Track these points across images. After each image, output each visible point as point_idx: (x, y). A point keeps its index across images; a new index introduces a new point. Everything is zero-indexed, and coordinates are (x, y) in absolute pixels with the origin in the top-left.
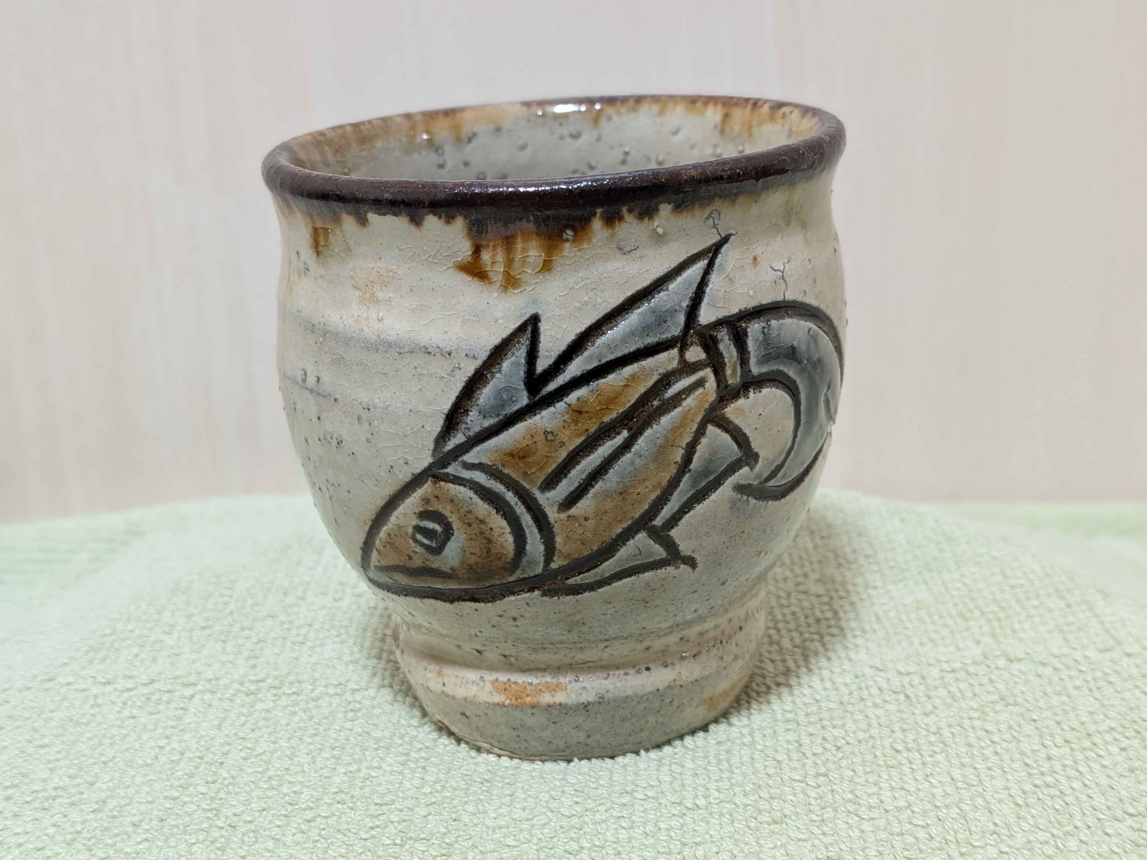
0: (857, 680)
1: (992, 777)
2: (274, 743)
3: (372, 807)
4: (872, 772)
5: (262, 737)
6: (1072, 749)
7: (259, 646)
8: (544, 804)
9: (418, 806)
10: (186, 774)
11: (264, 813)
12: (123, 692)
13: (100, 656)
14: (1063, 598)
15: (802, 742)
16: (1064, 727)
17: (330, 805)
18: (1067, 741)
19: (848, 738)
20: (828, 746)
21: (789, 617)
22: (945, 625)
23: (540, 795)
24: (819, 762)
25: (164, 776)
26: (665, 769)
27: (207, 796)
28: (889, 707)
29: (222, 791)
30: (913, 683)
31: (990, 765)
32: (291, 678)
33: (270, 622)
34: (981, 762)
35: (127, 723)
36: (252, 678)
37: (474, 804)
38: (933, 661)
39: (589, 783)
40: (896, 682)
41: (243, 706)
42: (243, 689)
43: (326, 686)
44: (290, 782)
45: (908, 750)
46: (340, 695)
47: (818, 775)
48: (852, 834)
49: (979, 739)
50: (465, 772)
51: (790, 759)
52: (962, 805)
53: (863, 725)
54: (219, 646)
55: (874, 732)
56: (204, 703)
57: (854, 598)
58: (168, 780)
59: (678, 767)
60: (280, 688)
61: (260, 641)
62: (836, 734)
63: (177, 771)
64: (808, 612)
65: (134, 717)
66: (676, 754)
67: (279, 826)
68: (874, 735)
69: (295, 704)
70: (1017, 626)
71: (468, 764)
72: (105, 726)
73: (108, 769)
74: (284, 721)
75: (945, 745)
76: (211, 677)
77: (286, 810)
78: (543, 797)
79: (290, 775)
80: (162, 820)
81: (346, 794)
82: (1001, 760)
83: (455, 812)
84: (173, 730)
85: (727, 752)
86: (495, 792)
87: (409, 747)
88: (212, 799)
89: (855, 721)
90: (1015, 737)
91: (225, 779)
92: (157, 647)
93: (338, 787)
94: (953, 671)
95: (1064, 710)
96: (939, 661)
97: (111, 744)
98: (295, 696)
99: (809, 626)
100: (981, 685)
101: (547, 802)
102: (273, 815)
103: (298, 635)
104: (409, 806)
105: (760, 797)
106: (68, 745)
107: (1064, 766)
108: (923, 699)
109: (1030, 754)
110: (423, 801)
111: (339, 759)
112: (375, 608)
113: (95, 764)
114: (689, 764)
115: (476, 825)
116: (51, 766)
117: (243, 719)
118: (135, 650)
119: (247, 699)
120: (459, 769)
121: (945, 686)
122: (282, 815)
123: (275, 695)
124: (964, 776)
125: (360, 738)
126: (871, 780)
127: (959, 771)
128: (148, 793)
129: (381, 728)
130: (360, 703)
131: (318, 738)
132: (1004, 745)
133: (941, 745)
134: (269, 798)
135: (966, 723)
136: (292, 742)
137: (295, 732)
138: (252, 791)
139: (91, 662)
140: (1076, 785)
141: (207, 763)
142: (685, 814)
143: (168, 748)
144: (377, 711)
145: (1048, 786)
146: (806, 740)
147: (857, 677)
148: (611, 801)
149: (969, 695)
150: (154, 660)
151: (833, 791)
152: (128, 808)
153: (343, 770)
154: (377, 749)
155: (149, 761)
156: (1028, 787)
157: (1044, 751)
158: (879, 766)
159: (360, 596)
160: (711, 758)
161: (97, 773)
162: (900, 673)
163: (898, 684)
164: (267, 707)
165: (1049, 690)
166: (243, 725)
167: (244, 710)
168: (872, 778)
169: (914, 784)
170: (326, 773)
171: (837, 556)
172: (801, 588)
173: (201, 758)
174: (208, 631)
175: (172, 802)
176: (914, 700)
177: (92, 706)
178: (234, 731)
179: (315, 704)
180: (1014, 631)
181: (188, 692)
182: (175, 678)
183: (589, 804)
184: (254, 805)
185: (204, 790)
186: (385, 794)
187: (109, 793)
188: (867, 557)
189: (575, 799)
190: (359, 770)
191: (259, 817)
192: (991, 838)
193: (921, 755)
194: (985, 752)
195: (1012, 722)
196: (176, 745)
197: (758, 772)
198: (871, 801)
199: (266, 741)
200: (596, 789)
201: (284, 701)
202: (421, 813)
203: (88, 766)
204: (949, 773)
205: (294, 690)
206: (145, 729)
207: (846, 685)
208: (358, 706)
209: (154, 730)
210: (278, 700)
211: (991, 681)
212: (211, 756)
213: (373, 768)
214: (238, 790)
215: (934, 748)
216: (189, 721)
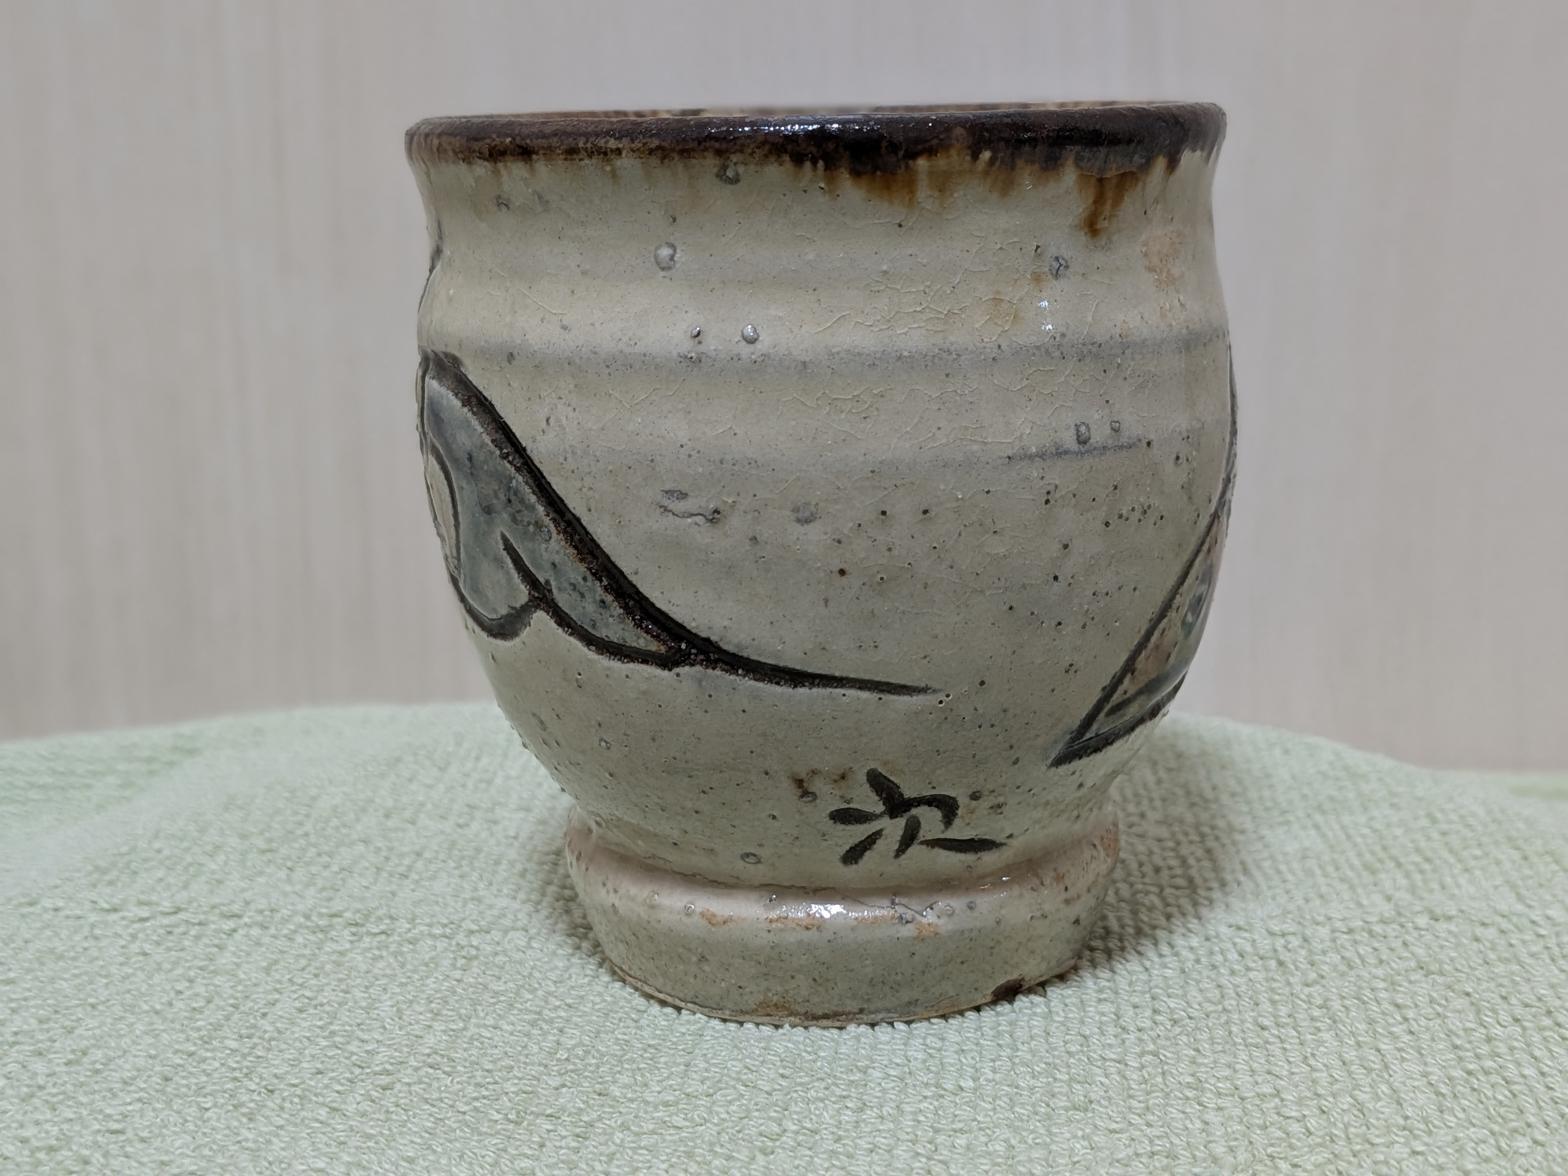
0: (1208, 944)
3: (479, 1073)
5: (328, 984)
6: (1524, 1029)
10: (211, 1024)
12: (133, 922)
13: (107, 878)
14: (1517, 848)
18: (1517, 1020)
19: (1190, 1010)
25: (178, 1026)
30: (1290, 946)
36: (324, 910)
38: (1321, 919)
42: (309, 924)
43: (430, 925)
48: (1190, 1126)
52: (1356, 1092)
59: (936, 1040)
60: (362, 925)
62: (1172, 1005)
64: (1144, 858)
67: (338, 1092)
70: (1448, 880)
73: (96, 1013)
74: (363, 967)
77: (352, 1073)
79: (363, 1030)
81: (442, 1056)
83: (600, 1083)
86: (663, 1060)
87: (543, 1004)
88: (244, 1056)
95: (1513, 981)
98: (383, 937)
101: (738, 1073)
105: (1055, 1079)
106: (42, 982)
107: (1512, 1049)
108: (1304, 966)
109: (1461, 1033)
110: (555, 1068)
111: (436, 1014)
113: (77, 1006)
116: (13, 1005)
117: (303, 962)
118: (160, 874)
119: (312, 937)
120: (613, 1032)
123: (354, 934)
124: (1361, 1058)
125: (471, 989)
127: (1354, 1053)
136: (371, 991)
137: (377, 979)
140: (1529, 1071)
142: (942, 1096)
143: (189, 993)
149: (1373, 961)
151: (1163, 1073)
152: (120, 1062)
155: (158, 1007)
156: (1457, 1073)
162: (1271, 934)
164: (340, 948)
165: (1492, 956)
169: (1287, 1067)
170: (417, 1029)
171: (1188, 793)
174: (269, 856)
177: (86, 938)
179: (411, 946)
180: (1443, 887)
183: (801, 1077)
185: (233, 1045)
187: (93, 1042)
188: (1233, 795)
189: (781, 1071)
190: (465, 1029)
192: (1400, 1133)
193: (1298, 1032)
195: (1434, 995)
204: (1340, 1056)
208: (474, 952)
210: (359, 941)
213: (486, 1026)
214: (284, 1046)
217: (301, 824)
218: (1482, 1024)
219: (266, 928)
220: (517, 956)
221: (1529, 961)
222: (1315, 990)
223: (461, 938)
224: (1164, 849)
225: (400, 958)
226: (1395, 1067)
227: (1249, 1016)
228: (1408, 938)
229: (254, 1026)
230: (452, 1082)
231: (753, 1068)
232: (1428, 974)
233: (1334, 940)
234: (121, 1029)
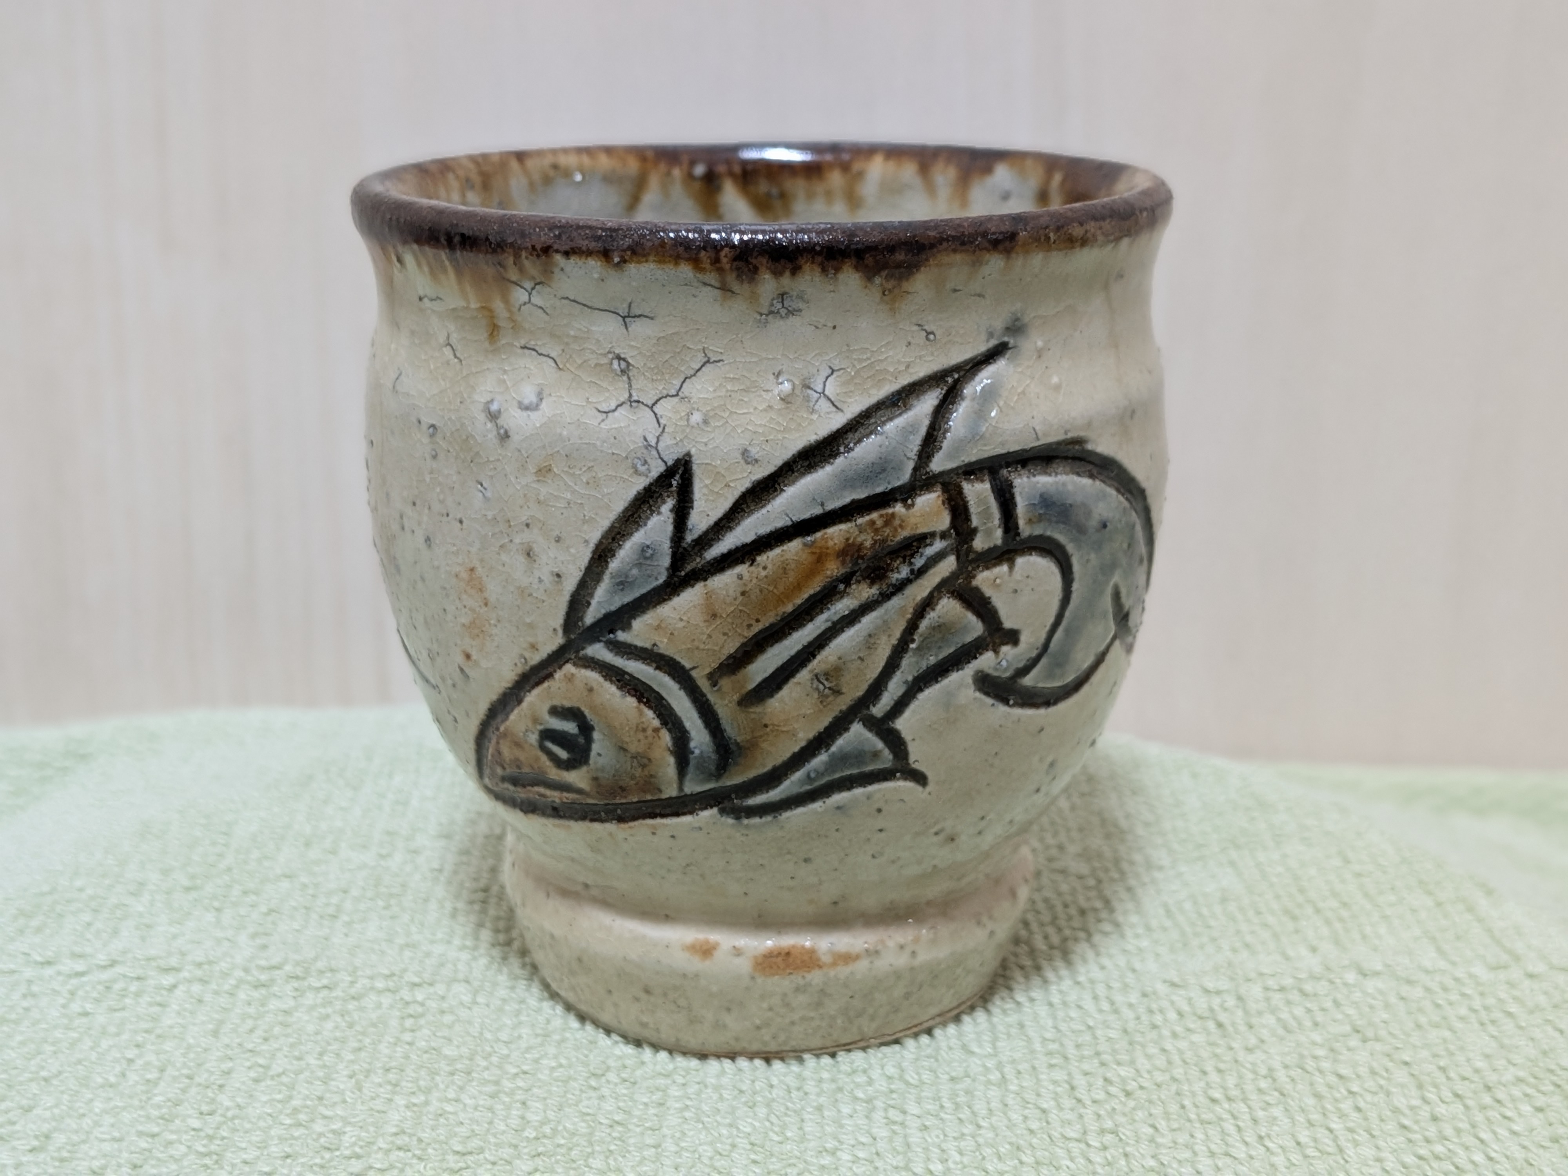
217: (221, 855)
218: (1425, 1101)
219: (206, 982)
220: (463, 1013)
221: (1459, 1025)
222: (1259, 1056)
223: (406, 994)
224: (1088, 888)
225: (347, 1018)
226: (1350, 1152)
227: (1198, 1087)
228: (1339, 996)
229: (213, 1101)
230: (425, 1168)
231: (724, 1153)
232: (1365, 1041)
233: (1268, 999)
234: (80, 1107)
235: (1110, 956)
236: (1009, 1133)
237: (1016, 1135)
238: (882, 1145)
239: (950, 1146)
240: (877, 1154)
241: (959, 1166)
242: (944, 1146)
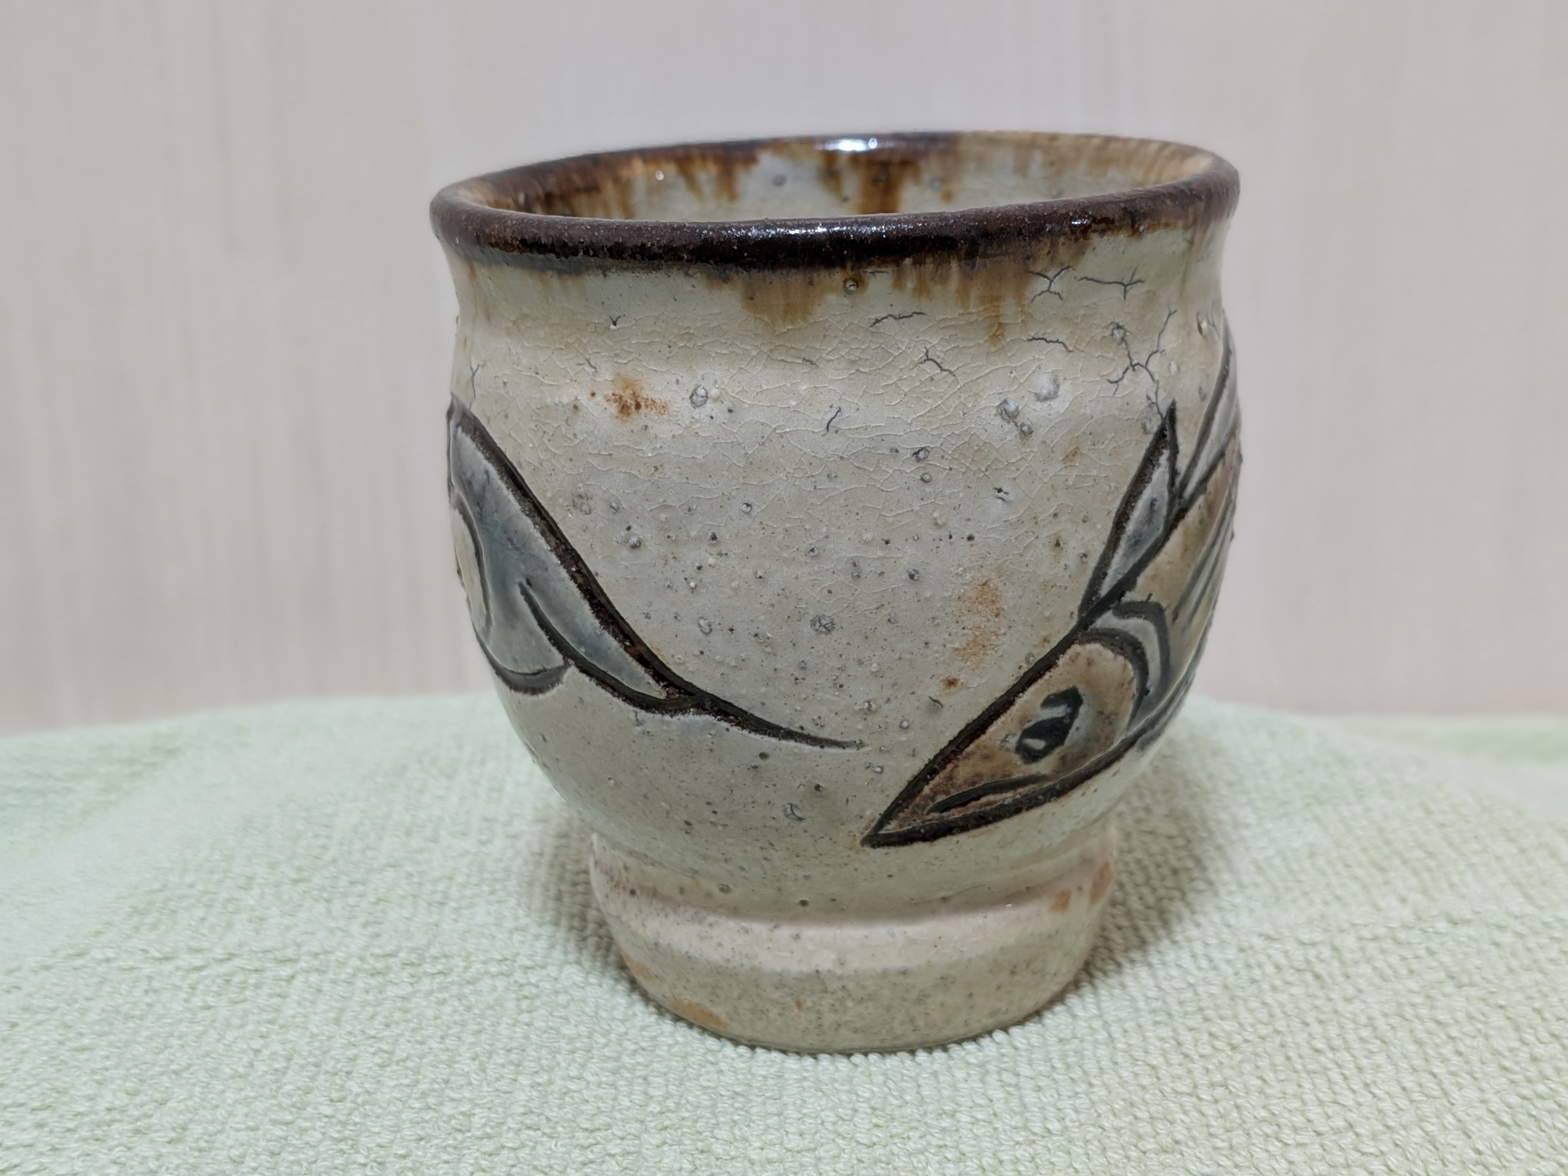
1: (1460, 1087)
2: (422, 1043)
4: (1287, 1080)
7: (379, 907)
8: (829, 1126)
9: (646, 1131)
11: (422, 1143)
15: (1181, 1039)
16: (1547, 1015)
17: (518, 1131)
20: (1219, 1044)
21: (1133, 866)
22: (1355, 878)
23: (823, 1115)
24: (1210, 1067)
26: (992, 1079)
27: (334, 1120)
28: (1294, 990)
29: (356, 1113)
31: (1453, 1068)
32: (434, 951)
33: (390, 874)
34: (1439, 1064)
35: (200, 1016)
37: (727, 1128)
39: (891, 1099)
40: (1298, 955)
41: (367, 992)
44: (452, 1100)
45: (1333, 1049)
46: (508, 975)
47: (1212, 1085)
49: (1429, 1033)
50: (705, 1084)
51: (1169, 1064)
53: (1263, 1015)
54: (320, 907)
55: (1281, 1025)
56: (311, 987)
57: (1221, 841)
58: (273, 1097)
61: (379, 900)
63: (285, 1084)
65: (208, 1008)
66: (1003, 1055)
68: (1280, 1029)
69: (443, 988)
71: (708, 1073)
72: (170, 1021)
75: (1384, 1042)
76: (315, 949)
78: (827, 1116)
80: (273, 1154)
82: (1467, 1062)
84: (269, 1026)
85: (1076, 1052)
89: (1251, 1011)
90: (1479, 1031)
91: (358, 1095)
92: (231, 907)
93: (524, 1106)
94: (1375, 938)
96: (1354, 925)
97: (182, 1046)
99: (1163, 878)
100: (1417, 957)
102: (437, 1146)
103: (434, 892)
104: (633, 1131)
112: (541, 854)
114: (1025, 1071)
115: (733, 1158)
121: (1369, 960)
122: (449, 1146)
126: (1289, 1091)
128: (246, 1115)
129: (573, 1022)
130: (537, 986)
131: (484, 1036)
132: (1468, 1041)
133: (1378, 1042)
134: (427, 1122)
135: (1409, 1011)
138: (400, 1112)
139: (137, 929)
141: (327, 1072)
144: (562, 999)
145: (1540, 1097)
146: (1186, 1037)
147: (1242, 950)
148: (926, 1124)
150: (229, 926)
153: (527, 1082)
154: (573, 1052)
157: (1525, 1049)
158: (1296, 1071)
159: (515, 837)
160: (1055, 1061)
161: (167, 1088)
163: (1301, 958)
166: (372, 1018)
167: (370, 998)
168: (1291, 1089)
172: (1144, 827)
173: (317, 1065)
175: (285, 1128)
176: (1328, 980)
178: (359, 1027)
181: (285, 971)
182: (265, 951)
184: (406, 1132)
186: (595, 1115)
191: (418, 1149)
194: (1443, 1050)
196: (278, 1048)
197: (1127, 1082)
198: (1294, 1119)
199: (409, 1041)
200: (900, 1107)
201: (426, 984)
202: (652, 1141)
203: (152, 1077)
205: (440, 967)
206: (228, 1024)
207: (1229, 962)
209: (241, 1026)
211: (1431, 952)
212: (332, 1063)
215: (1370, 1047)
216: (290, 1012)
235: (1205, 914)
236: (1121, 1090)
237: (1129, 1092)
238: (999, 1106)
239: (1065, 1104)
240: (995, 1115)
241: (1077, 1124)
242: (1060, 1105)
